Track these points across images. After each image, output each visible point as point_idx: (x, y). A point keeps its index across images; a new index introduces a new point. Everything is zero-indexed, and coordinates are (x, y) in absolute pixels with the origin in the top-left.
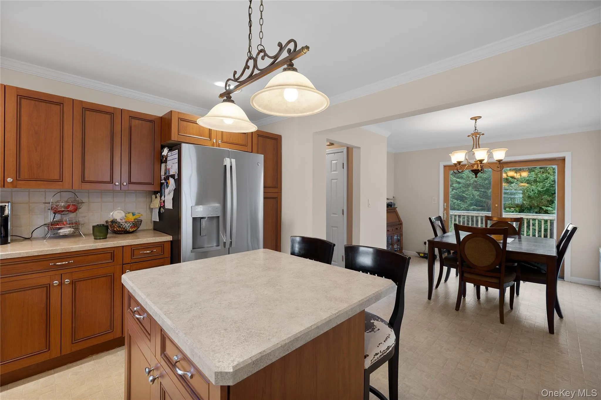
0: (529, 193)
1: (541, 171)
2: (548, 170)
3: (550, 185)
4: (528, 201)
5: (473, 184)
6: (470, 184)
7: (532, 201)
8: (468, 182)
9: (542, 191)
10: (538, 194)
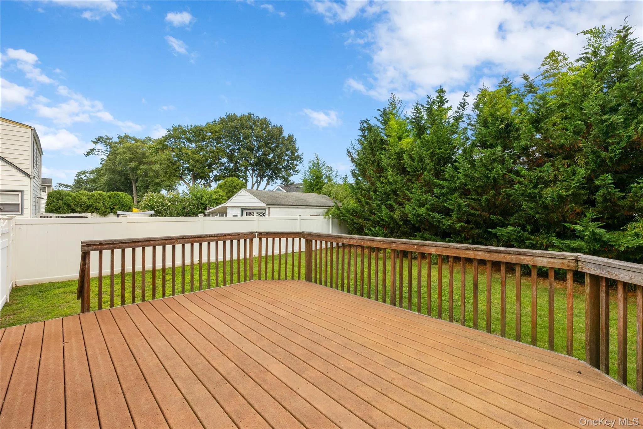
0: (544, 201)
1: (566, 164)
2: (577, 160)
3: (578, 184)
4: (543, 214)
5: (459, 188)
6: (456, 187)
7: (549, 213)
8: (453, 185)
9: (566, 196)
10: (558, 201)
